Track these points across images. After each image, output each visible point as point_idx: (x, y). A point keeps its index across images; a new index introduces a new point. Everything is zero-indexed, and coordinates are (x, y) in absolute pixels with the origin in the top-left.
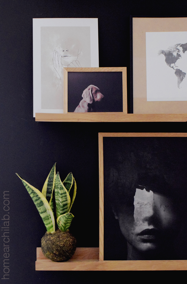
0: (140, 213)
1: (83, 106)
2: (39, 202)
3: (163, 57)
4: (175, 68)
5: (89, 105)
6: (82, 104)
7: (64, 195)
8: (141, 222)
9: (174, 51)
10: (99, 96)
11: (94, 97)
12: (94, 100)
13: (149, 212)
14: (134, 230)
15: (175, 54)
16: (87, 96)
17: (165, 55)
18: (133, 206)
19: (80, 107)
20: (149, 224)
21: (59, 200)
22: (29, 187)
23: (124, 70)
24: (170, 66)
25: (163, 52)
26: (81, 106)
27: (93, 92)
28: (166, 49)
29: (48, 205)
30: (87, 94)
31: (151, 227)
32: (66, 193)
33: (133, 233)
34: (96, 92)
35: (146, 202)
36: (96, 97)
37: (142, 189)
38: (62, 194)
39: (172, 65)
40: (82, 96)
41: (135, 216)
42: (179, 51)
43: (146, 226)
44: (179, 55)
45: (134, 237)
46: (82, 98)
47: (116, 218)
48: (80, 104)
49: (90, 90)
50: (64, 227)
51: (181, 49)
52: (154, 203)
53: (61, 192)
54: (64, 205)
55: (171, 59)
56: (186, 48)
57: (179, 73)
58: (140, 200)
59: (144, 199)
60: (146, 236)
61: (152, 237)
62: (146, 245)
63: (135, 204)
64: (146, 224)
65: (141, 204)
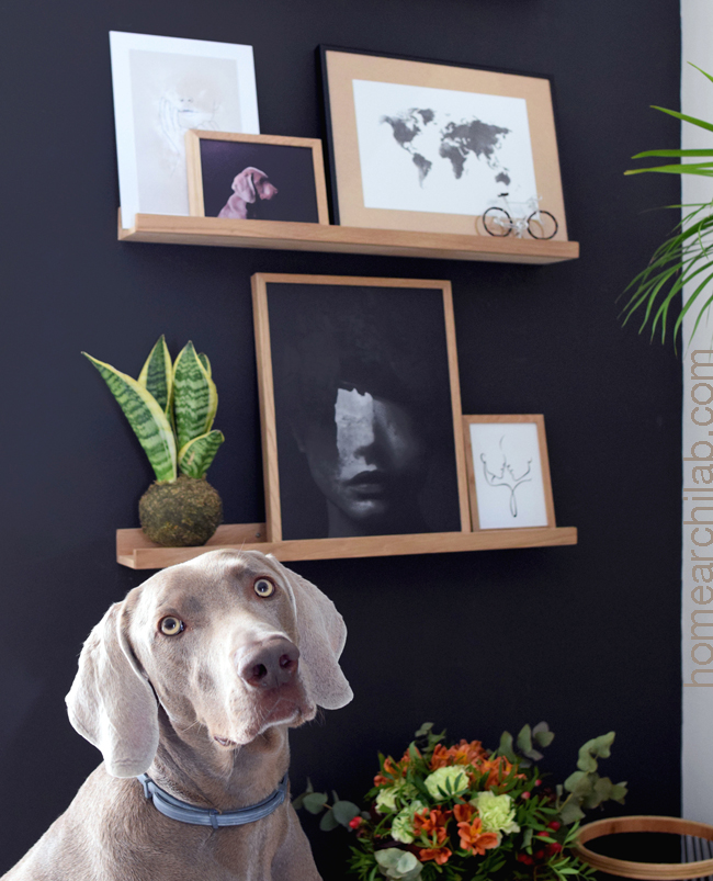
0: (348, 440)
1: (236, 208)
2: (140, 412)
3: (389, 130)
4: (413, 151)
5: (248, 205)
6: (234, 202)
7: (202, 392)
8: (352, 458)
9: (408, 120)
10: (268, 191)
11: (259, 191)
12: (257, 196)
13: (365, 436)
14: (339, 473)
15: (410, 125)
16: (243, 186)
17: (393, 125)
18: (334, 426)
19: (229, 207)
20: (369, 462)
21: (188, 406)
22: (117, 379)
23: (316, 144)
24: (402, 146)
25: (387, 120)
26: (231, 207)
27: (255, 181)
28: (394, 115)
29: (161, 418)
30: (242, 184)
31: (372, 468)
32: (206, 387)
33: (337, 481)
34: (262, 181)
35: (359, 416)
36: (263, 192)
37: (350, 390)
38: (197, 391)
39: (407, 144)
40: (233, 187)
41: (339, 445)
42: (416, 121)
43: (362, 466)
44: (417, 129)
45: (339, 488)
46: (232, 192)
47: (302, 449)
48: (230, 202)
49: (249, 178)
50: (199, 467)
51: (420, 117)
52: (375, 418)
53: (194, 385)
54: (201, 417)
55: (403, 133)
56: (428, 116)
57: (420, 161)
58: (347, 413)
59: (355, 411)
60: (363, 488)
61: (375, 488)
62: (365, 506)
63: (338, 419)
64: (362, 460)
65: (350, 421)
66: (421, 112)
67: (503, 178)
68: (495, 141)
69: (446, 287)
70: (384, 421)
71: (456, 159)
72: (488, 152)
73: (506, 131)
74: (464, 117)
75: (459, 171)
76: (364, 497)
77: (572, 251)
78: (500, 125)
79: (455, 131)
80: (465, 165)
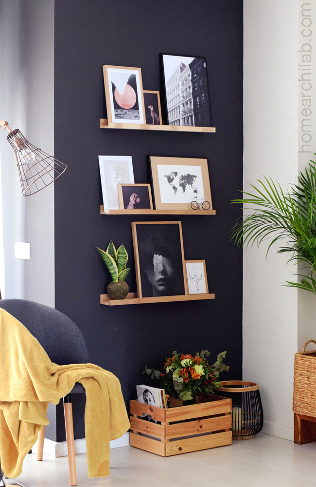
0: (157, 269)
3: (167, 179)
4: (173, 185)
8: (158, 274)
10: (138, 200)
11: (136, 200)
12: (136, 202)
13: (161, 268)
14: (155, 279)
15: (171, 177)
18: (153, 265)
20: (162, 275)
23: (149, 185)
25: (166, 176)
26: (130, 205)
28: (167, 175)
30: (132, 199)
31: (163, 277)
34: (137, 197)
35: (159, 262)
37: (157, 255)
39: (171, 183)
40: (130, 200)
41: (155, 271)
43: (160, 277)
44: (173, 178)
45: (155, 283)
47: (146, 272)
49: (134, 197)
51: (174, 175)
52: (163, 263)
55: (170, 180)
56: (176, 174)
57: (174, 188)
58: (156, 261)
59: (158, 260)
60: (160, 282)
61: (163, 283)
62: (161, 288)
63: (154, 263)
64: (160, 275)
65: (157, 263)
66: (174, 173)
67: (195, 191)
68: (193, 180)
69: (180, 223)
70: (165, 263)
71: (183, 186)
72: (192, 184)
73: (196, 176)
74: (185, 174)
75: (184, 190)
76: (160, 285)
77: (214, 213)
78: (195, 175)
79: (183, 178)
80: (186, 188)
